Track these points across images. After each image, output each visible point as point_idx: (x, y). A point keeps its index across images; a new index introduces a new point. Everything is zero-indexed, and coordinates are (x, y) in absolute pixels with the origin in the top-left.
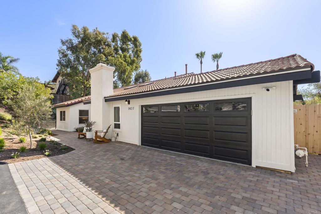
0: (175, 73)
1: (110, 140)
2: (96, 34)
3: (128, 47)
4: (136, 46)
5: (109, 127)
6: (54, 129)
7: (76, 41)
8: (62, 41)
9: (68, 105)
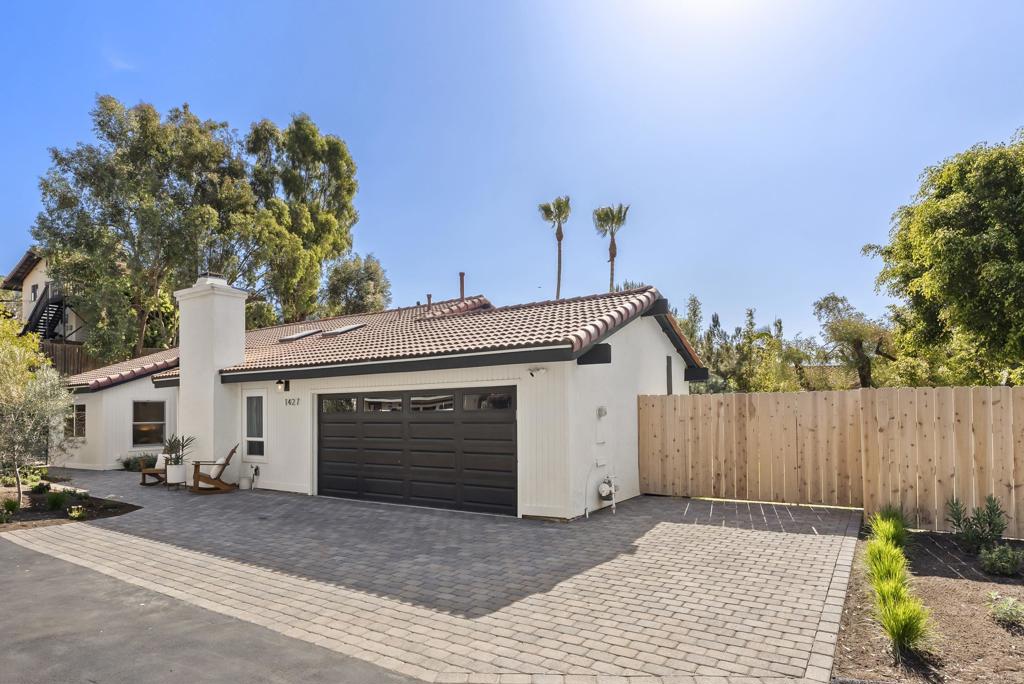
0: (429, 297)
1: (235, 487)
2: (190, 133)
4: (335, 171)
5: (233, 451)
7: (108, 150)
8: (56, 154)
9: (99, 388)
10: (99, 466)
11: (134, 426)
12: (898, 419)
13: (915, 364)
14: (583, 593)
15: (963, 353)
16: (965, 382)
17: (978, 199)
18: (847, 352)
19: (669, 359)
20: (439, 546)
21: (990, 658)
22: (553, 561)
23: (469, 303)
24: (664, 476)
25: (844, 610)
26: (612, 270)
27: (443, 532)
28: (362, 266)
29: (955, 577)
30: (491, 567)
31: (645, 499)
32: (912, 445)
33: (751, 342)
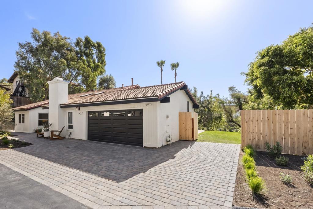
0: (123, 85)
1: (64, 138)
2: (59, 39)
3: (92, 52)
4: (100, 52)
5: (64, 128)
6: (12, 131)
7: (35, 44)
8: (20, 44)
9: (28, 109)
10: (28, 132)
11: (39, 120)
12: (251, 119)
13: (254, 104)
14: (156, 173)
15: (267, 102)
16: (267, 109)
17: (272, 59)
18: (236, 101)
19: (188, 102)
20: (117, 157)
21: (283, 196)
22: (150, 161)
23: (134, 86)
24: (186, 135)
25: (236, 178)
26: (175, 79)
27: (120, 152)
28: (109, 77)
29: (269, 166)
30: (131, 164)
31: (180, 141)
32: (255, 126)
33: (211, 99)
